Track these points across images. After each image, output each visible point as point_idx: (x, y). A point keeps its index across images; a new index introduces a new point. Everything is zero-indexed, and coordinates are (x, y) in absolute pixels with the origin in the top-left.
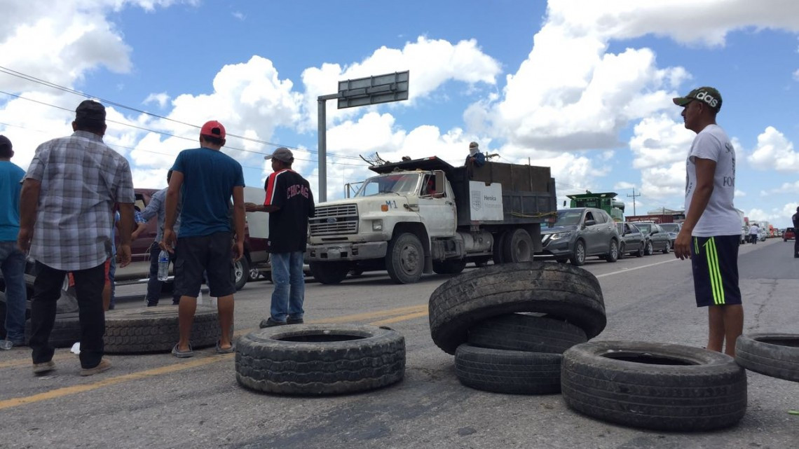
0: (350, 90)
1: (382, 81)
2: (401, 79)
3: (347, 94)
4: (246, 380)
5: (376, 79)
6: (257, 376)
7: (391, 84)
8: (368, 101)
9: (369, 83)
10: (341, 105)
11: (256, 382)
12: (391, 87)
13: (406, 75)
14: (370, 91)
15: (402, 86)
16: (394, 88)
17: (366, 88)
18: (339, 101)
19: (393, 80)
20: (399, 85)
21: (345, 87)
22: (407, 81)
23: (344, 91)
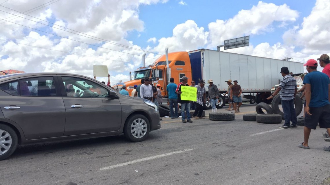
0: (228, 43)
1: (240, 40)
2: (247, 38)
3: (227, 45)
4: (211, 119)
5: (238, 39)
6: (213, 118)
7: (243, 41)
8: (235, 47)
9: (235, 41)
10: (225, 48)
11: (213, 119)
12: (243, 42)
13: (248, 37)
14: (235, 43)
15: (247, 41)
16: (244, 42)
17: (234, 42)
18: (224, 47)
19: (243, 39)
20: (246, 41)
21: (226, 42)
22: (249, 39)
23: (226, 44)
